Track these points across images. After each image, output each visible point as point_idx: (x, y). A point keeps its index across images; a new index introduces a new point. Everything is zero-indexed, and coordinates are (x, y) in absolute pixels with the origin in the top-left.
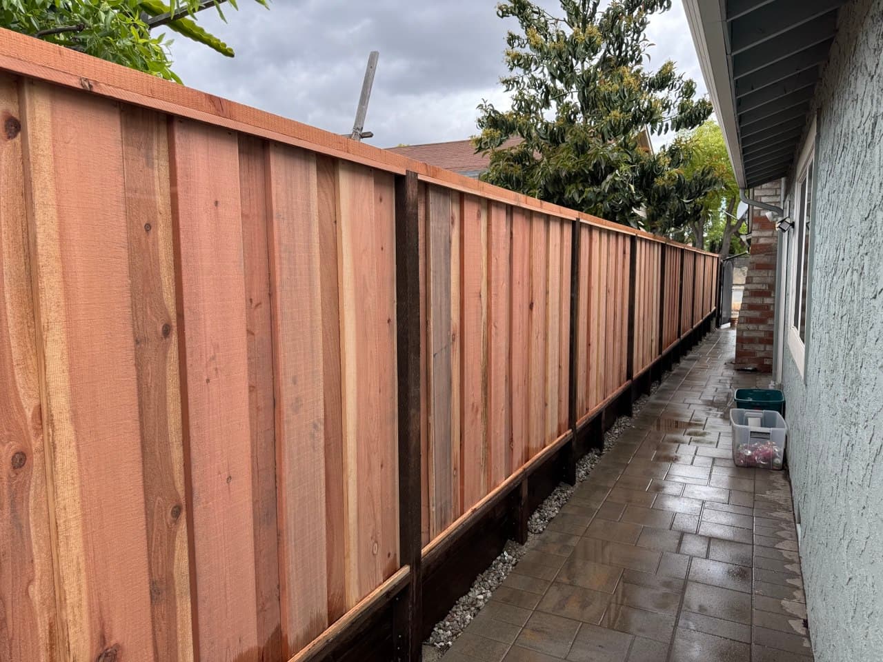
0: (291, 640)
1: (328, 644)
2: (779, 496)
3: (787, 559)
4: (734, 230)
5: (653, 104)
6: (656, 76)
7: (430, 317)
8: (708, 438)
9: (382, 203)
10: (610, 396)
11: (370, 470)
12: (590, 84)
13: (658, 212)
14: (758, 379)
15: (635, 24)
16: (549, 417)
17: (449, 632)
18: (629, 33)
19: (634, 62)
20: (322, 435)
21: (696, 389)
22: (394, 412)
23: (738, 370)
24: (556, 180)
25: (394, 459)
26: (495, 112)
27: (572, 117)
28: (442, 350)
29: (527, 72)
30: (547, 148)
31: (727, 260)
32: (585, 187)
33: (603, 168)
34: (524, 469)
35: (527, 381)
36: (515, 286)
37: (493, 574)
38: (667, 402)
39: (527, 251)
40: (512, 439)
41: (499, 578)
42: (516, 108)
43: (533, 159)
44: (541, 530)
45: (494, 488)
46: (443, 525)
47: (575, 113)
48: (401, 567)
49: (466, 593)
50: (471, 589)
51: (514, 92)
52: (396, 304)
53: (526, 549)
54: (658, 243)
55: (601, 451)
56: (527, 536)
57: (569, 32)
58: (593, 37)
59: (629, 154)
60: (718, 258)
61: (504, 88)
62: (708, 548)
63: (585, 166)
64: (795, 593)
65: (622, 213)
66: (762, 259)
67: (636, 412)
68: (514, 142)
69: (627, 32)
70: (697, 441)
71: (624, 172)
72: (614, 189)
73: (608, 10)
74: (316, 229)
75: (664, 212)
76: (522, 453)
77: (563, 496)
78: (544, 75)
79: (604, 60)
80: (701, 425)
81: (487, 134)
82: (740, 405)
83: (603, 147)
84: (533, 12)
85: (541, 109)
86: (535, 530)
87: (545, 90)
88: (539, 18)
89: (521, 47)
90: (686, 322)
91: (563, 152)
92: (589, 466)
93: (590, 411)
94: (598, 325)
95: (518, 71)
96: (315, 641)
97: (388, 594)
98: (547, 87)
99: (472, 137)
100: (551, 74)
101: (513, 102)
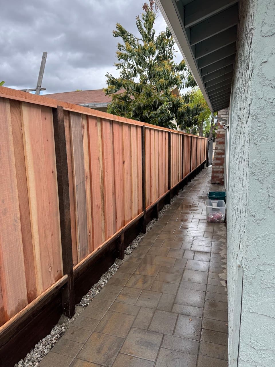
0: (9, 312)
1: (28, 312)
2: (221, 233)
3: (222, 257)
4: (214, 128)
5: (177, 77)
6: (179, 65)
7: (74, 170)
8: (198, 211)
9: (46, 120)
10: (161, 197)
11: (46, 237)
12: (152, 67)
13: (180, 122)
14: (219, 187)
15: (169, 42)
16: (134, 208)
17: (88, 299)
18: (167, 46)
19: (170, 59)
20: (19, 224)
21: (196, 192)
22: (57, 211)
23: (212, 184)
24: (139, 108)
25: (58, 232)
26: (113, 78)
27: (145, 81)
28: (80, 183)
29: (126, 61)
30: (136, 94)
31: (211, 140)
32: (151, 111)
33: (158, 103)
34: (122, 230)
35: (123, 194)
36: (116, 154)
37: (109, 273)
38: (185, 198)
39: (121, 140)
40: (116, 218)
41: (111, 275)
42: (122, 77)
43: (130, 99)
44: (130, 253)
45: (108, 239)
46: (84, 256)
47: (146, 80)
48: (64, 275)
49: (97, 282)
50: (99, 280)
51: (121, 70)
52: (56, 164)
53: (123, 261)
54: (181, 134)
55: (157, 219)
56: (124, 256)
57: (143, 44)
58: (152, 47)
59: (168, 98)
60: (207, 139)
61: (117, 68)
62: (194, 255)
63: (150, 102)
64: (224, 271)
65: (166, 122)
66: (221, 140)
67: (172, 202)
68: (122, 91)
69: (166, 46)
70: (194, 213)
71: (166, 105)
72: (162, 112)
73: (159, 36)
74: (11, 133)
75: (182, 122)
76: (122, 223)
77: (140, 238)
78: (133, 63)
79: (158, 57)
80: (196, 206)
81: (110, 87)
82: (210, 198)
83: (158, 94)
84: (128, 35)
85: (133, 77)
86: (128, 253)
87: (134, 69)
88: (130, 38)
89: (124, 50)
90: (193, 165)
91: (141, 96)
92: (152, 225)
93: (152, 204)
94: (155, 169)
95: (122, 61)
96: (22, 311)
97: (57, 287)
98: (135, 68)
99: (104, 88)
100: (136, 62)
101: (120, 74)
